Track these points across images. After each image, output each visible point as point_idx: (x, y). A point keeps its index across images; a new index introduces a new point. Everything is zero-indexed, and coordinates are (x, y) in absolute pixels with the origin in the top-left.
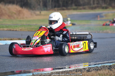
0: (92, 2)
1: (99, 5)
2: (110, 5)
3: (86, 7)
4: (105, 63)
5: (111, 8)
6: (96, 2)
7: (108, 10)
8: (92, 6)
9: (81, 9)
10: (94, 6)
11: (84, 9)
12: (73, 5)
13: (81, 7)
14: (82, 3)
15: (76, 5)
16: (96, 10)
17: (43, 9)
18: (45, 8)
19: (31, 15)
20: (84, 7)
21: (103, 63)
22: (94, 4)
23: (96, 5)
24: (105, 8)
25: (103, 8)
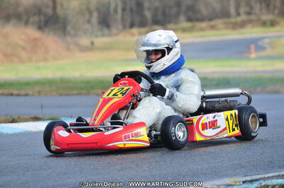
1: (253, 17)
3: (218, 22)
4: (269, 178)
6: (242, 10)
7: (277, 28)
8: (233, 20)
9: (202, 29)
10: (239, 19)
11: (213, 27)
12: (182, 18)
13: (204, 25)
15: (190, 20)
16: (243, 30)
17: (99, 33)
18: (106, 31)
19: (68, 49)
20: (213, 23)
21: (264, 179)
22: (238, 14)
23: (243, 17)
24: (268, 23)
25: (264, 24)
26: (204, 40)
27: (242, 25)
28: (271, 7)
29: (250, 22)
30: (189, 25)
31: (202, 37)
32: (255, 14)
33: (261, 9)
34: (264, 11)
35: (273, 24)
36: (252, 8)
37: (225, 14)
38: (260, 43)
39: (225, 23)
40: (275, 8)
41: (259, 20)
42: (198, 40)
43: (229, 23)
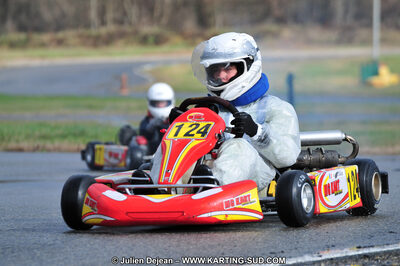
0: (93, 15)
1: (127, 28)
2: (175, 26)
3: (69, 34)
5: (177, 40)
6: (110, 15)
7: (165, 48)
8: (94, 31)
9: (43, 45)
10: (103, 31)
11: (60, 43)
13: (46, 37)
14: (47, 15)
15: (22, 28)
20: (60, 35)
22: (103, 23)
23: (111, 28)
24: (151, 40)
25: (144, 40)
26: (46, 62)
27: (108, 40)
28: (157, 13)
29: (122, 35)
30: (22, 36)
31: (43, 57)
32: (130, 24)
33: (140, 17)
34: (144, 20)
35: (159, 41)
36: (125, 14)
37: (80, 21)
38: (137, 72)
39: (80, 36)
40: (161, 15)
41: (136, 33)
42: (36, 62)
43: (89, 37)
